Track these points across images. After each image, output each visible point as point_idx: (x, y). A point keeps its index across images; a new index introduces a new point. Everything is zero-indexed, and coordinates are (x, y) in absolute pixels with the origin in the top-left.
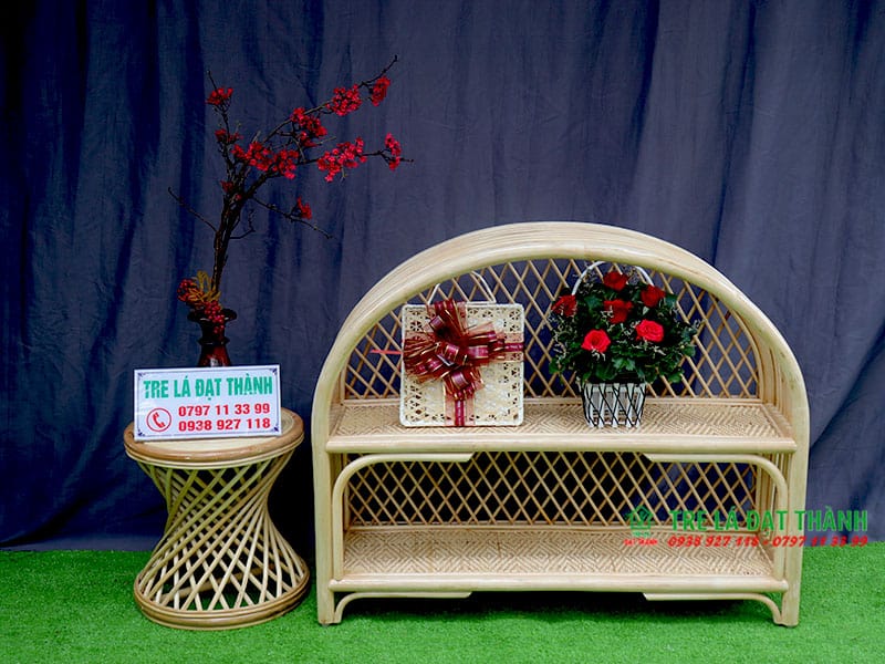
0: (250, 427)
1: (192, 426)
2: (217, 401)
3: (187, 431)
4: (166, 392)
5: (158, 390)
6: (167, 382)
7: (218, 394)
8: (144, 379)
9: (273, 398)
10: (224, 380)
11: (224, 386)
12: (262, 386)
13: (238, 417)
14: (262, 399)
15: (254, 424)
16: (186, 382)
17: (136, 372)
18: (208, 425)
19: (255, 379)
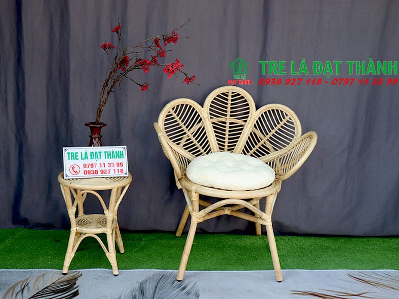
0: (115, 173)
1: (89, 172)
2: (99, 161)
3: (87, 175)
4: (77, 158)
5: (74, 156)
6: (77, 153)
7: (100, 158)
8: (67, 151)
9: (125, 160)
10: (103, 152)
11: (103, 155)
12: (119, 155)
13: (110, 168)
14: (119, 160)
15: (117, 171)
16: (86, 153)
17: (64, 148)
18: (96, 172)
19: (116, 152)
